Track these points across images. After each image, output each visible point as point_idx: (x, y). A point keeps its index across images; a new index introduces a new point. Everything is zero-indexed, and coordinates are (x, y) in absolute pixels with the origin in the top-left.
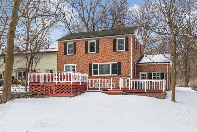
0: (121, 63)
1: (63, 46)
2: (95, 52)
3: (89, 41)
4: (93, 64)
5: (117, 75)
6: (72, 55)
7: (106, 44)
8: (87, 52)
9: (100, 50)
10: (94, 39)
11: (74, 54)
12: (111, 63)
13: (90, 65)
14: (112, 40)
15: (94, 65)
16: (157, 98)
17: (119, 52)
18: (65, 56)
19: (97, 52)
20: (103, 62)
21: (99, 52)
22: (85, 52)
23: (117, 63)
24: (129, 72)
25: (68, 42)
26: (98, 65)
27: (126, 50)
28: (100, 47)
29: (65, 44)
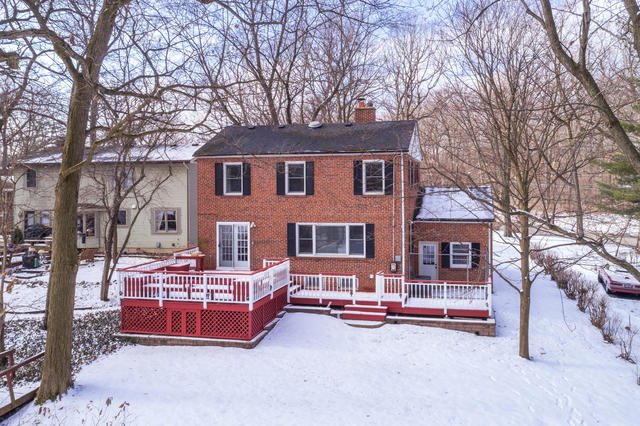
0: (376, 226)
1: (213, 170)
2: (304, 194)
3: (287, 163)
4: (298, 224)
5: (364, 256)
6: (238, 197)
7: (334, 173)
8: (280, 191)
9: (317, 189)
10: (300, 159)
11: (244, 194)
12: (347, 225)
13: (291, 227)
14: (351, 164)
15: (300, 226)
16: (477, 333)
17: (370, 197)
18: (219, 198)
19: (311, 192)
20: (325, 219)
21: (316, 193)
22: (275, 191)
23: (364, 225)
24: (398, 252)
25: (226, 160)
26: (311, 227)
27: (389, 191)
28: (318, 181)
29: (218, 167)
